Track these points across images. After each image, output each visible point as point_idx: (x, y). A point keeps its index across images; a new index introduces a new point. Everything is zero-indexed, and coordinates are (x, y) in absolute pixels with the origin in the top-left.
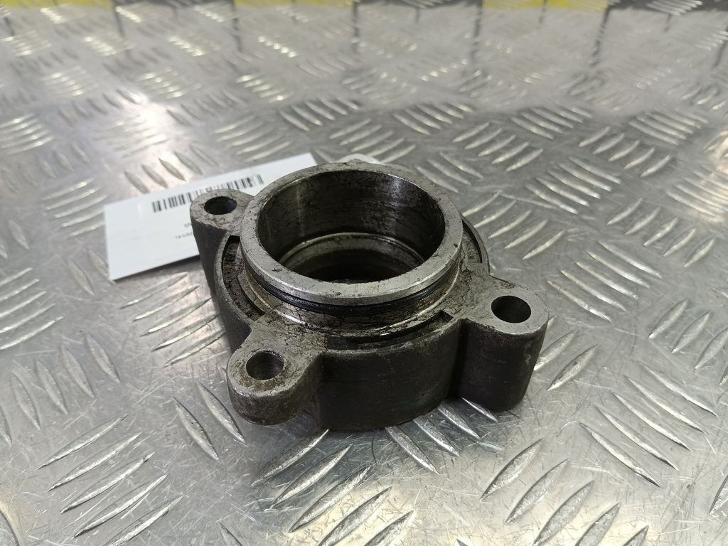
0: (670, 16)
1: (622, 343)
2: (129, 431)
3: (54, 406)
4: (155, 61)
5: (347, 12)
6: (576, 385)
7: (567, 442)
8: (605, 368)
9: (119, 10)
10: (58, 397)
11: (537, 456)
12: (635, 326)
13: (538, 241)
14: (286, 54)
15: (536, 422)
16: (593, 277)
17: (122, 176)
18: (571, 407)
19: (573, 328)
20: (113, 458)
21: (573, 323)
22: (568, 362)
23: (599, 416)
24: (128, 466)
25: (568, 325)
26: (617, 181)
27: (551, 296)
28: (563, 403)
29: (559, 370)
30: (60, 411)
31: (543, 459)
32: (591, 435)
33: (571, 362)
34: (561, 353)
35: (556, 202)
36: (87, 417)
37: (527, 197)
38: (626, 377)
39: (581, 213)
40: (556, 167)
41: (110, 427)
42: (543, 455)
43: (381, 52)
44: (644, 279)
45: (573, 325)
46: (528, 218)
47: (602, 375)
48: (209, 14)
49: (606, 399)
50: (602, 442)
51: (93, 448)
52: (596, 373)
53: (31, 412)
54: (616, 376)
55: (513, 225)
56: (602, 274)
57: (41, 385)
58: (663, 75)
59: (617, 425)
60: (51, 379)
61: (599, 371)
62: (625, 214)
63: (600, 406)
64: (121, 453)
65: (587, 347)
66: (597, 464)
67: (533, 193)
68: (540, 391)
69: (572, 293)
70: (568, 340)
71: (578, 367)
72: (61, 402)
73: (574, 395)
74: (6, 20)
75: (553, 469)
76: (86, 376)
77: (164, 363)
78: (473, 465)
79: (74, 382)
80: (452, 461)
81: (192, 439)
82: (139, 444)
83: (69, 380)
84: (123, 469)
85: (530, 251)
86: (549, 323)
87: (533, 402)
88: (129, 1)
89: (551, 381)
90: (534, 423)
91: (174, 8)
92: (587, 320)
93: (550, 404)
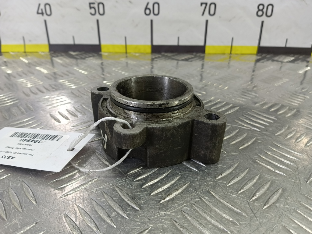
0: (282, 62)
1: (294, 186)
2: (39, 230)
4: (68, 75)
5: (149, 61)
6: (276, 206)
8: (289, 198)
9: (54, 59)
12: (299, 179)
13: (244, 142)
14: (124, 74)
15: (260, 225)
17: (48, 115)
18: (276, 217)
19: (270, 179)
21: (269, 177)
23: (291, 221)
25: (267, 178)
26: (276, 119)
27: (256, 165)
28: (272, 215)
29: (267, 199)
30: (3, 219)
32: (289, 231)
33: (272, 195)
34: (266, 191)
35: (249, 126)
36: (17, 222)
37: (236, 125)
38: (300, 202)
39: (261, 131)
40: (246, 113)
46: (238, 132)
47: (287, 201)
48: (91, 61)
49: (293, 213)
52: (285, 200)
54: (295, 201)
55: (231, 135)
56: (278, 156)
58: (285, 81)
59: (302, 226)
61: (286, 199)
62: (282, 131)
63: (290, 216)
65: (278, 188)
67: (238, 123)
68: (259, 209)
69: (266, 164)
70: (268, 185)
71: (275, 197)
73: (277, 211)
74: (5, 62)
76: (19, 201)
83: (10, 203)
85: (242, 146)
86: (257, 177)
87: (256, 215)
88: (58, 56)
89: (264, 204)
90: (259, 225)
91: (77, 59)
92: (275, 176)
93: (265, 216)
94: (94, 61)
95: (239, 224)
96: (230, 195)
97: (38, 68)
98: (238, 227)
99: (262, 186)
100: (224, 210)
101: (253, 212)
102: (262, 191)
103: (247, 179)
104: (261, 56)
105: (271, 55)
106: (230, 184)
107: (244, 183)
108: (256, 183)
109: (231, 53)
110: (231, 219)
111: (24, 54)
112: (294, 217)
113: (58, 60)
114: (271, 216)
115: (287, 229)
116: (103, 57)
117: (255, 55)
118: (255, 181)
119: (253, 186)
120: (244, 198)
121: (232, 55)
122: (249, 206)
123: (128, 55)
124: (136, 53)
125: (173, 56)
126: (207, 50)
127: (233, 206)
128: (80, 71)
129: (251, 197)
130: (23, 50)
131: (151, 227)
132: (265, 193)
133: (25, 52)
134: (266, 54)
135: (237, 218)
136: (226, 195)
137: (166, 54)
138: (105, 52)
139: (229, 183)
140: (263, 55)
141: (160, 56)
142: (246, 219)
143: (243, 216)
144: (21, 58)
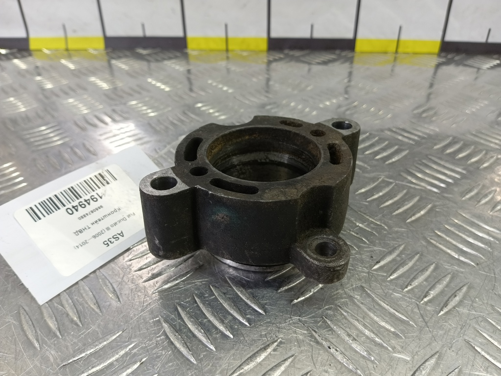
0: (479, 69)
1: (486, 281)
2: (128, 341)
3: (72, 321)
4: (139, 93)
5: (263, 66)
6: (458, 311)
7: (457, 353)
8: (477, 299)
9: (114, 62)
10: (75, 314)
11: (437, 364)
12: (494, 270)
13: (415, 210)
14: (226, 91)
15: (433, 339)
16: (458, 235)
18: (456, 328)
19: (450, 271)
20: (117, 360)
21: (449, 267)
22: (450, 295)
23: (478, 334)
24: (128, 367)
25: (446, 269)
26: (464, 172)
27: (431, 248)
28: (451, 325)
29: (445, 301)
30: (77, 324)
31: (441, 366)
32: (474, 348)
33: (452, 295)
34: (444, 289)
35: (423, 184)
36: (97, 329)
37: (403, 181)
38: (492, 306)
39: (442, 192)
40: (419, 162)
41: (114, 337)
42: (441, 363)
43: (290, 90)
44: (493, 237)
45: (449, 269)
46: (406, 194)
47: (474, 304)
48: (173, 66)
49: (481, 322)
50: (483, 353)
51: (101, 353)
52: (471, 303)
53: (55, 325)
54: (486, 305)
55: (396, 199)
56: (464, 234)
57: (62, 306)
58: (482, 105)
59: (492, 341)
60: (70, 301)
61: (473, 302)
62: (472, 194)
63: (477, 326)
64: (122, 356)
65: (461, 285)
66: (481, 370)
67: (406, 178)
68: (432, 316)
69: (445, 246)
70: (448, 279)
71: (457, 299)
72: (77, 318)
73: (458, 319)
74: (37, 67)
75: (450, 373)
76: (96, 299)
77: (152, 290)
78: (390, 371)
79: (87, 303)
80: (374, 367)
81: (176, 347)
82: (135, 350)
83: (83, 302)
84: (124, 369)
85: (411, 217)
86: (432, 267)
87: (428, 324)
88: (119, 58)
89: (440, 308)
90: (431, 339)
91: (148, 61)
92: (459, 266)
93: (441, 326)
94: (177, 67)
95: (403, 337)
96: (392, 294)
97: (93, 79)
98: (402, 340)
99: (439, 281)
100: (383, 315)
101: (424, 319)
102: (439, 287)
103: (417, 270)
104: (445, 57)
105: (463, 55)
106: (392, 277)
107: (412, 276)
108: (429, 277)
109: (396, 52)
110: (393, 330)
111: (66, 53)
112: (482, 329)
113: (122, 65)
114: (449, 326)
115: (472, 346)
116: (191, 60)
117: (436, 56)
118: (428, 273)
119: (426, 280)
120: (411, 299)
121: (398, 55)
122: (418, 311)
123: (230, 54)
124: (243, 51)
125: (303, 56)
126: (359, 47)
127: (396, 311)
128: (159, 84)
129: (422, 297)
130: (62, 46)
131: (282, 338)
132: (442, 292)
133: (67, 50)
134: (454, 54)
135: (401, 327)
136: (386, 294)
137: (292, 53)
138: (194, 50)
139: (391, 275)
140: (450, 56)
141: (282, 56)
142: (413, 329)
143: (410, 325)
144: (63, 61)
